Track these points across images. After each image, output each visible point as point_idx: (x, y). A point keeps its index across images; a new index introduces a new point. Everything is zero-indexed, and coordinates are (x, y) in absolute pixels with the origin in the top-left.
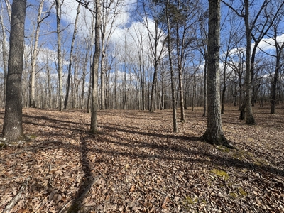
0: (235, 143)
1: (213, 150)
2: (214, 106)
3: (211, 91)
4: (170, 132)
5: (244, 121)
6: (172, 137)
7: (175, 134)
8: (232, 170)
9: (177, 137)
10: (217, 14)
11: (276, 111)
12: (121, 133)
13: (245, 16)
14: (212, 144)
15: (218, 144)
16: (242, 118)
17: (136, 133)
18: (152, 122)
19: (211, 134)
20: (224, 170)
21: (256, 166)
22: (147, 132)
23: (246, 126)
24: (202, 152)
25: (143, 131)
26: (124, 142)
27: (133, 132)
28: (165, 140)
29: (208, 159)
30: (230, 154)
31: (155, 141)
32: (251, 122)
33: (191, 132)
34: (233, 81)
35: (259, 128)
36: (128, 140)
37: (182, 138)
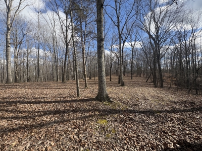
0: (114, 98)
1: (101, 106)
2: (102, 77)
3: (100, 67)
4: (75, 97)
5: (120, 84)
6: (75, 101)
7: (78, 99)
8: (110, 118)
9: (79, 101)
10: (101, 18)
11: (133, 78)
12: (22, 105)
13: (118, 26)
14: (101, 101)
15: (105, 101)
16: (119, 83)
17: (42, 102)
18: (61, 91)
19: (101, 95)
20: (105, 119)
21: (122, 111)
22: (54, 100)
23: (121, 87)
24: (94, 109)
25: (50, 100)
26: (23, 115)
27: (39, 103)
28: (69, 104)
29: (97, 113)
30: (110, 106)
31: (59, 107)
32: (123, 85)
33: (90, 95)
34: (115, 62)
35: (126, 88)
36: (29, 112)
37: (83, 101)
